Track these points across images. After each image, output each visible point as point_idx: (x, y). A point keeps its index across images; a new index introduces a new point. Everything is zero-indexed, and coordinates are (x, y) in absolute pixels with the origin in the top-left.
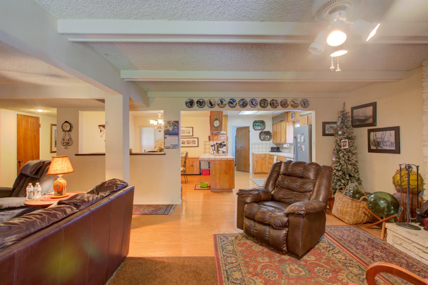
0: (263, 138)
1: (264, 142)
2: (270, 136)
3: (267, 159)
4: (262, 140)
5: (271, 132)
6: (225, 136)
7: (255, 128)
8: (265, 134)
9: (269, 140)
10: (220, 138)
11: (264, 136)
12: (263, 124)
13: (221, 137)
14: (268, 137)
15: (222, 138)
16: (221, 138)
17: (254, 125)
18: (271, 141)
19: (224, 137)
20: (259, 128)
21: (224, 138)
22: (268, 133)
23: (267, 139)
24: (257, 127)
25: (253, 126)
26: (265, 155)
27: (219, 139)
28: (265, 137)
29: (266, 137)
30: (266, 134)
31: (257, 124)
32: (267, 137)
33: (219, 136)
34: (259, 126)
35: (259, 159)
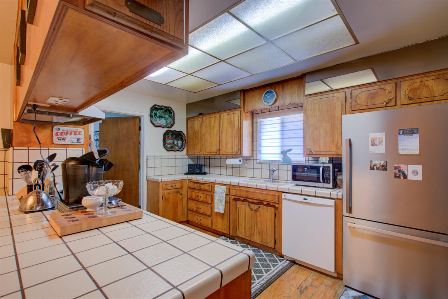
0: (169, 146)
1: (172, 153)
2: (183, 142)
3: (184, 191)
4: (167, 149)
5: (185, 132)
6: (79, 133)
7: (155, 122)
8: (174, 136)
9: (181, 149)
10: (59, 139)
11: (171, 141)
12: (170, 115)
13: (67, 134)
14: (180, 143)
15: (68, 137)
16: (64, 139)
17: (153, 114)
18: (184, 152)
19: (78, 136)
20: (163, 122)
21: (75, 140)
22: (178, 135)
23: (177, 147)
24: (158, 119)
25: (151, 116)
26: (181, 181)
27: (55, 140)
28: (174, 143)
29: (176, 142)
30: (175, 138)
31: (159, 113)
32: (178, 144)
33: (55, 131)
34: (163, 117)
35: (169, 193)
